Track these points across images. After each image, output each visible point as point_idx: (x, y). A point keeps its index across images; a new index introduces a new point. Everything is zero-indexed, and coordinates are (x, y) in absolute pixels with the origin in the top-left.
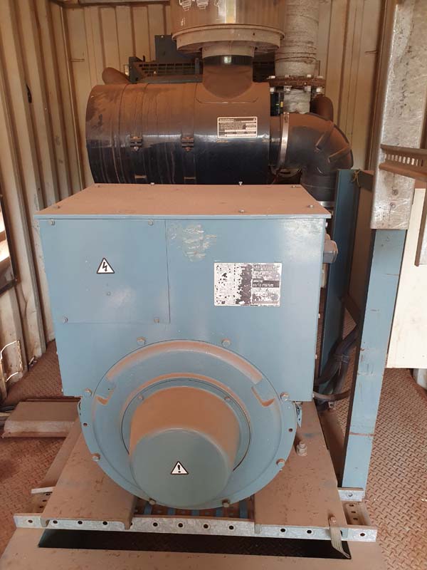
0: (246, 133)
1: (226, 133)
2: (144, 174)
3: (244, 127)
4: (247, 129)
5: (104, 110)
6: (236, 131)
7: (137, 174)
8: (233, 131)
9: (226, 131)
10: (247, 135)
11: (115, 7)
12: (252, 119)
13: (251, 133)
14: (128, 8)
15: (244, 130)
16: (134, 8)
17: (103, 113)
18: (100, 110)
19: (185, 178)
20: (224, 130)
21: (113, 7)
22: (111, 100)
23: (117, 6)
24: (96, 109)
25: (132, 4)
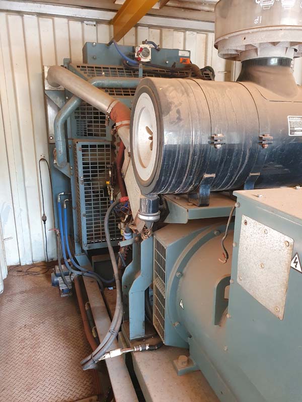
1: (296, 131)
2: (214, 173)
5: (180, 104)
7: (207, 173)
9: (295, 129)
11: (22, 16)
14: (35, 18)
16: (40, 18)
17: (180, 107)
18: (176, 104)
19: (251, 174)
20: (294, 128)
21: (21, 15)
22: (183, 94)
23: (25, 15)
24: (171, 103)
25: (40, 15)
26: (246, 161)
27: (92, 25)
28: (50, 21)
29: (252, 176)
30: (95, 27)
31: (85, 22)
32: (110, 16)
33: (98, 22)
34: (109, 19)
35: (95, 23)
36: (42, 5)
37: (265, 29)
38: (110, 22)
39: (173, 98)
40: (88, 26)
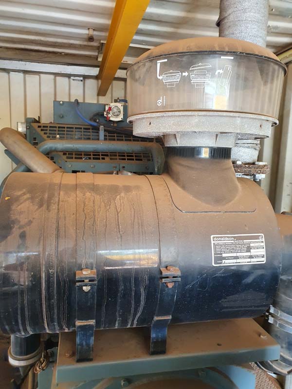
0: (251, 257)
1: (225, 258)
3: (249, 249)
4: (253, 252)
5: (30, 222)
6: (238, 254)
7: (80, 320)
8: (235, 255)
9: (224, 255)
10: (252, 260)
11: (9, 73)
12: (257, 238)
13: (257, 256)
14: (21, 75)
15: (248, 254)
16: (27, 75)
17: (27, 229)
18: (22, 223)
19: (156, 318)
20: (221, 254)
21: (7, 72)
22: (41, 206)
23: (11, 73)
24: (13, 222)
25: (25, 72)
26: (142, 303)
27: (79, 80)
28: (37, 77)
29: (157, 321)
30: (82, 83)
31: (72, 78)
32: (95, 71)
33: (85, 77)
34: (95, 75)
35: (82, 79)
36: (27, 63)
37: (170, 114)
38: (96, 78)
39: (21, 213)
40: (75, 81)
